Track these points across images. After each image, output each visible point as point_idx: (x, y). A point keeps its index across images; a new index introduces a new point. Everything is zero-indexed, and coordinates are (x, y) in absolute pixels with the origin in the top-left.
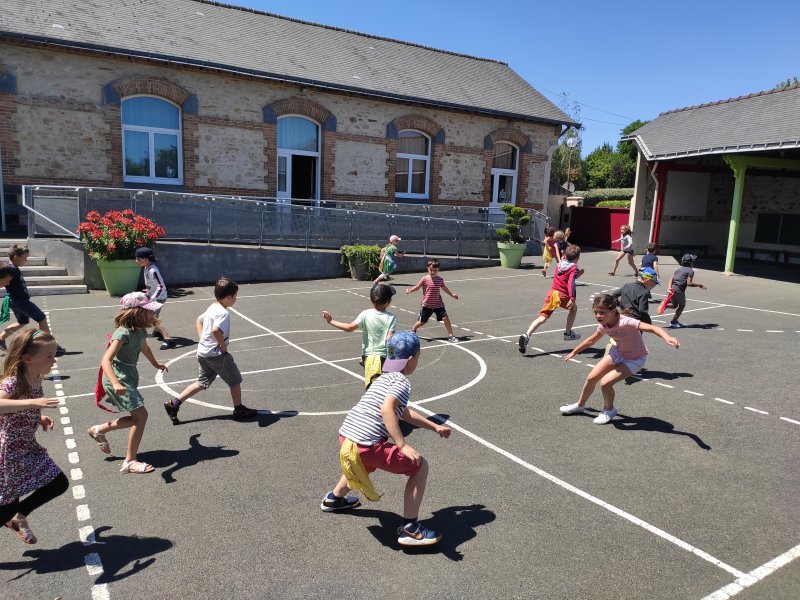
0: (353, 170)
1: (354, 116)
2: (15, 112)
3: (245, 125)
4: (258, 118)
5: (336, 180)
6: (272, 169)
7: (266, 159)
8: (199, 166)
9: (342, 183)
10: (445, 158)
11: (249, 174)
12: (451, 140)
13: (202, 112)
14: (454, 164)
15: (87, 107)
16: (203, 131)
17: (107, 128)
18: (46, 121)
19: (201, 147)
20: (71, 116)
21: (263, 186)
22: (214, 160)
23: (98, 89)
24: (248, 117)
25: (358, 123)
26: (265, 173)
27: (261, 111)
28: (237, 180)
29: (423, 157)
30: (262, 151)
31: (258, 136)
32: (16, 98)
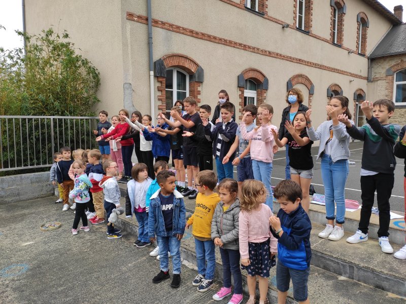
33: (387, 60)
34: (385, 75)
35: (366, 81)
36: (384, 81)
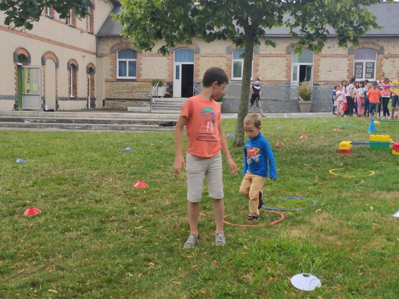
0: (330, 69)
1: (331, 46)
2: (199, 59)
3: (277, 56)
4: (284, 52)
5: (320, 75)
6: (288, 72)
7: (287, 68)
8: (258, 73)
9: (324, 76)
10: (385, 60)
11: (279, 74)
12: (389, 51)
13: (261, 52)
14: (391, 63)
15: (221, 55)
16: (261, 59)
17: (227, 62)
18: (208, 61)
19: (260, 66)
20: (215, 58)
21: (285, 79)
22: (265, 70)
23: (225, 48)
24: (279, 52)
25: (332, 49)
26: (286, 74)
27: (285, 49)
28: (274, 77)
29: (372, 61)
30: (285, 65)
31: (284, 59)
32: (200, 54)
33: (111, 39)
34: (109, 52)
35: (95, 56)
36: (109, 57)
